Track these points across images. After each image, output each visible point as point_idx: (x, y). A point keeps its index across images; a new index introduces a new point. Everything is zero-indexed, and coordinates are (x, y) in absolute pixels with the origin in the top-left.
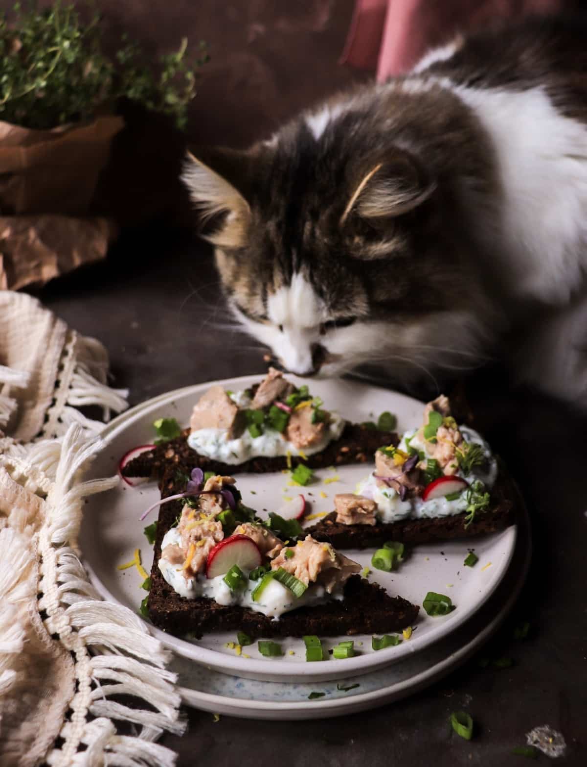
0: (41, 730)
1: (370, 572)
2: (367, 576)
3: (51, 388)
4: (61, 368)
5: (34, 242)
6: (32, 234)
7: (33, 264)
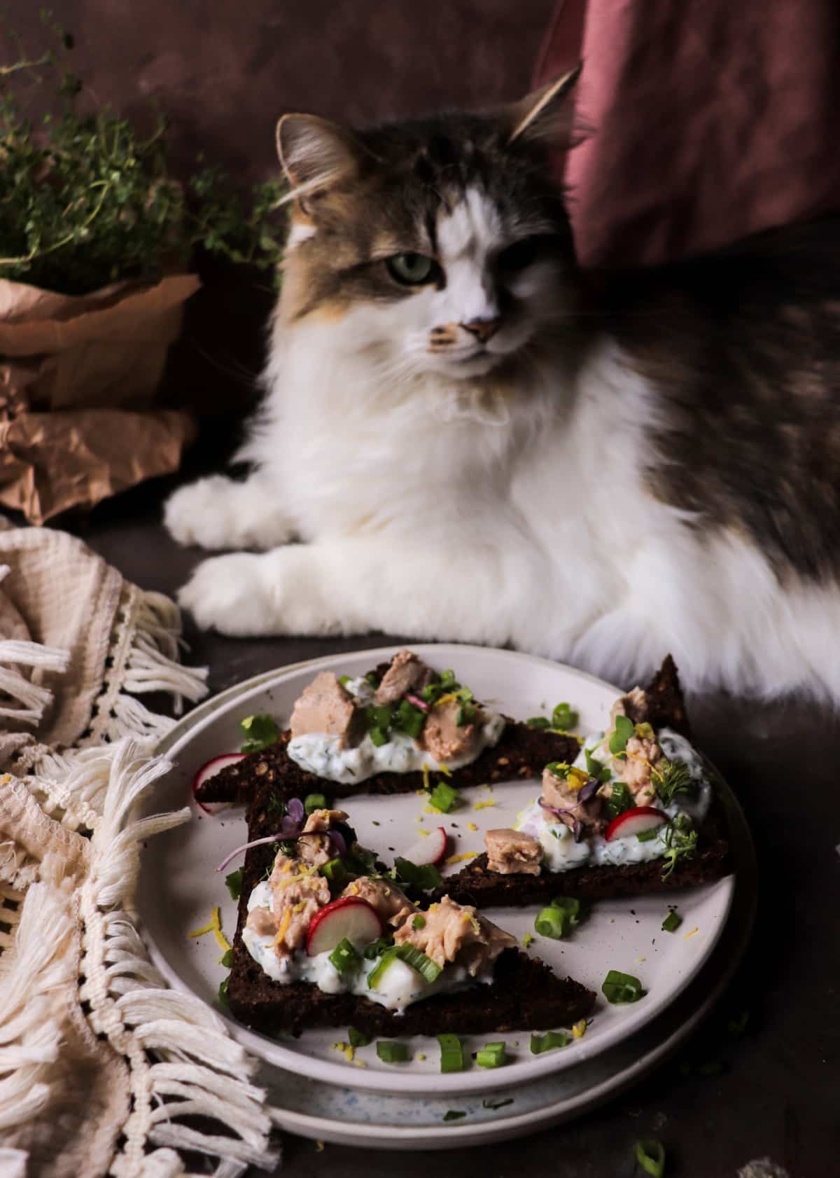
0: (84, 1165)
1: (533, 940)
2: (528, 946)
3: (100, 669)
4: (113, 639)
5: (77, 447)
6: (75, 438)
7: (76, 479)
